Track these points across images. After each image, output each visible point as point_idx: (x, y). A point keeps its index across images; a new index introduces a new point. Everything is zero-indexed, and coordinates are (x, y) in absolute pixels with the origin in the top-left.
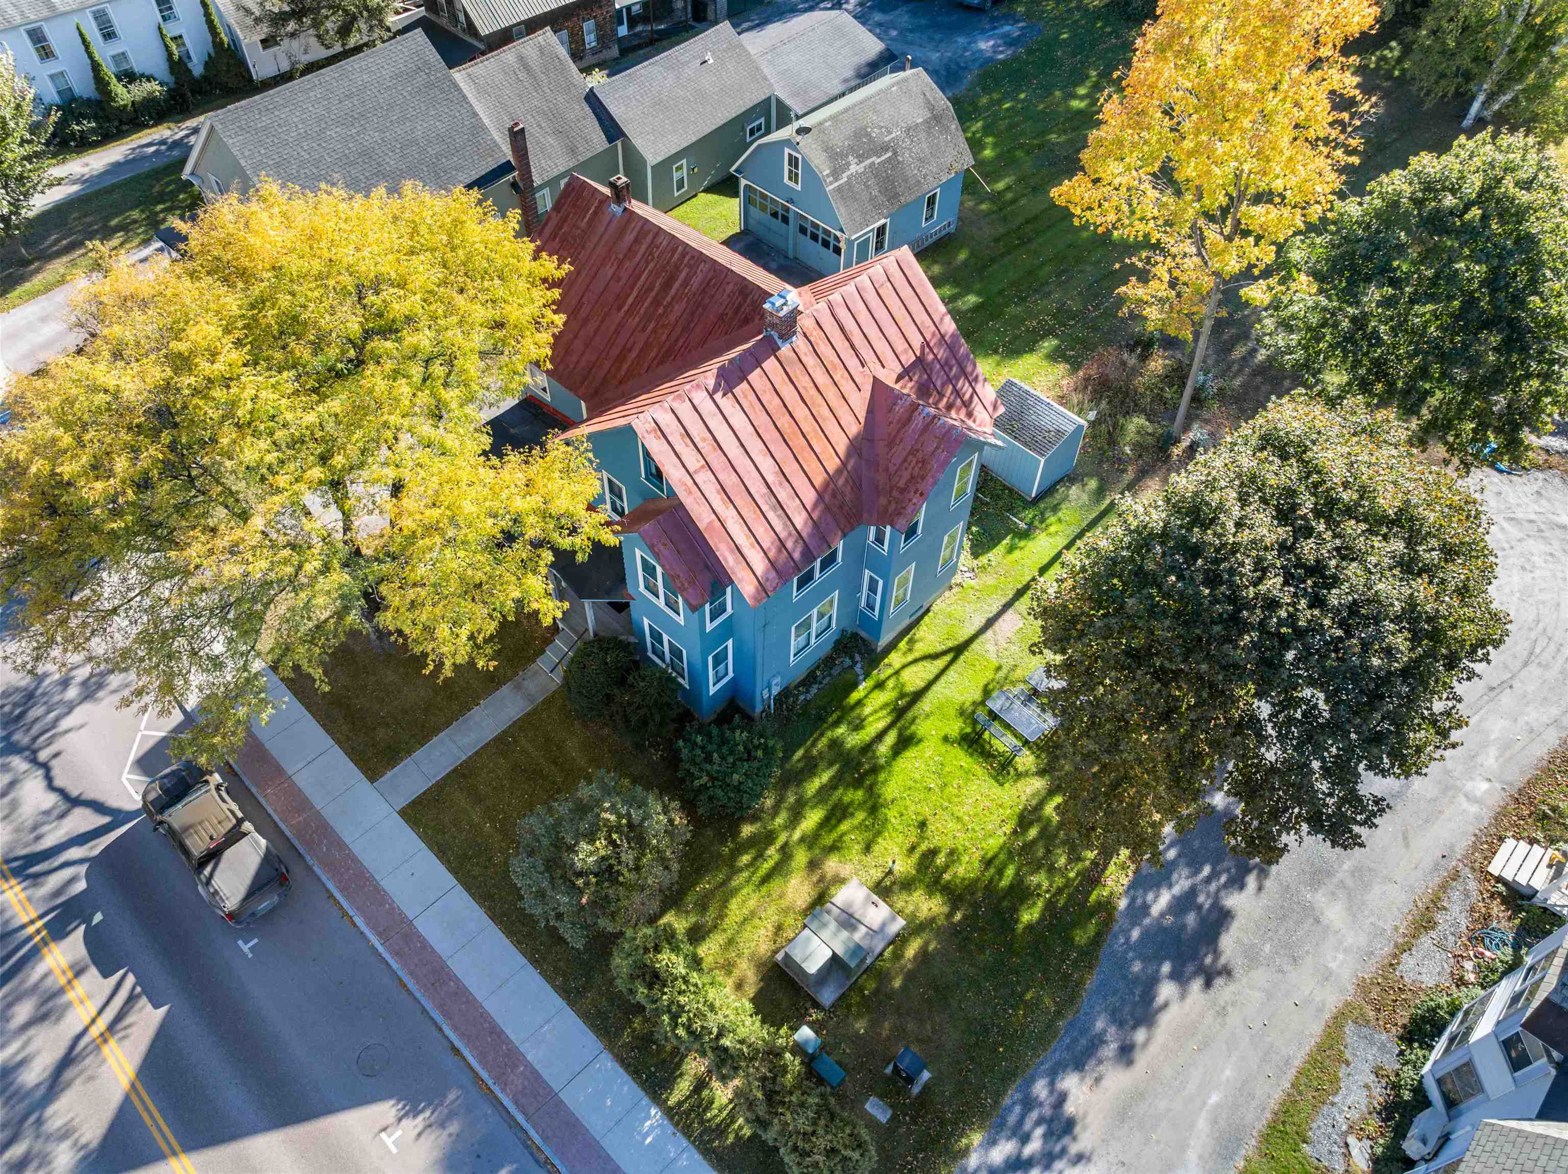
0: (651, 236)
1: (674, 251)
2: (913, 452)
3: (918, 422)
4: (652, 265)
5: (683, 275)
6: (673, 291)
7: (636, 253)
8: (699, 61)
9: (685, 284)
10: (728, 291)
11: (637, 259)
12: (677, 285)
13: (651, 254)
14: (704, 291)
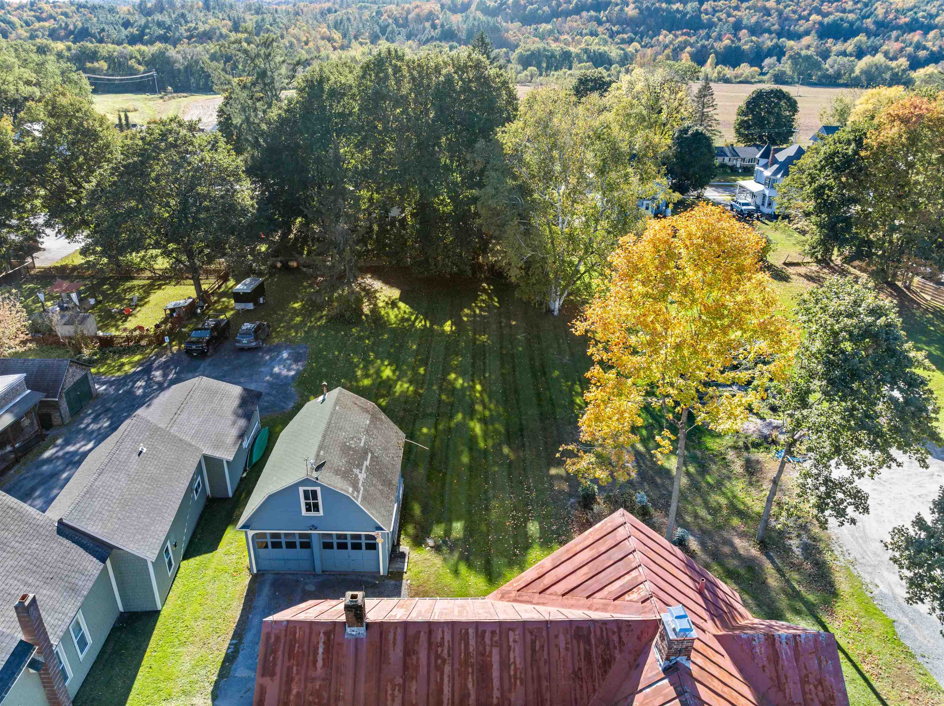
0: (423, 637)
1: (465, 637)
2: (804, 681)
3: (785, 651)
4: (447, 669)
5: (495, 658)
6: (496, 683)
7: (417, 668)
8: (135, 455)
9: (505, 664)
10: (562, 645)
11: (423, 670)
12: (495, 674)
13: (438, 656)
14: (534, 661)
